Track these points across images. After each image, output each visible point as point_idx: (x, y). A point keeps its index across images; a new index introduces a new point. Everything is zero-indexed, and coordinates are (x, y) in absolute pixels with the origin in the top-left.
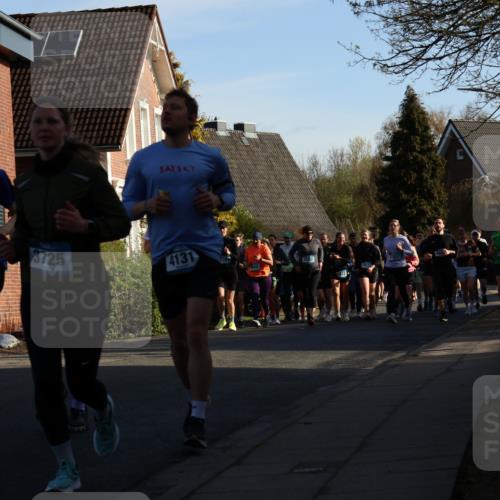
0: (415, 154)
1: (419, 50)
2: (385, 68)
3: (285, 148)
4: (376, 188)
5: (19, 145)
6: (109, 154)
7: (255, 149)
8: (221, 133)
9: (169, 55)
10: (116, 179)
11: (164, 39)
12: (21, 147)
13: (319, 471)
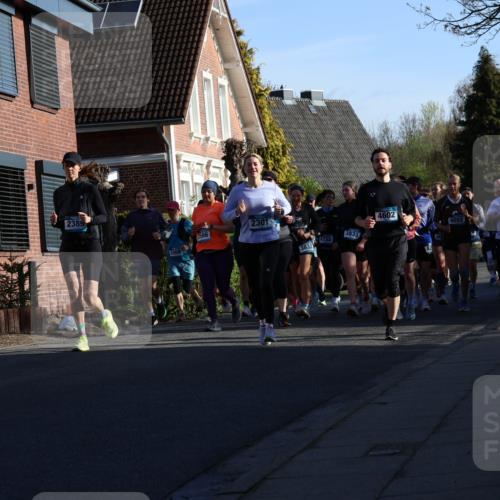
0: (491, 117)
1: (492, 9)
2: (456, 29)
3: (355, 116)
4: (450, 154)
5: (80, 120)
6: (172, 127)
7: (323, 117)
8: (288, 102)
9: (232, 22)
10: (180, 153)
11: (227, 7)
12: (82, 123)
13: (395, 454)
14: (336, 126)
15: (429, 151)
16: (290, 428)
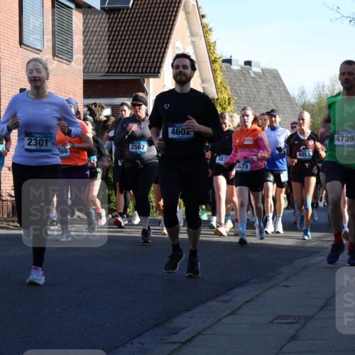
3: (281, 80)
5: (86, 71)
6: (151, 80)
7: (259, 80)
8: (234, 67)
9: (199, 8)
13: (292, 323)
14: (267, 87)
16: (219, 299)
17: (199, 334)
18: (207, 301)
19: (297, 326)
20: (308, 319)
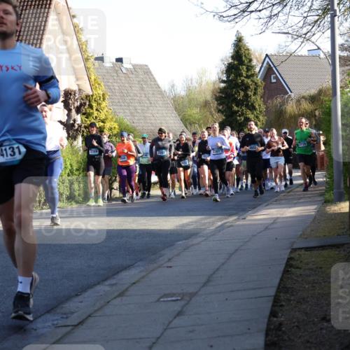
2: (221, 18)
3: (152, 75)
4: (216, 103)
7: (131, 76)
8: (107, 65)
9: (69, 9)
13: (177, 300)
15: (201, 100)
16: (107, 283)
17: (90, 316)
18: (95, 285)
19: (183, 303)
20: (192, 295)
